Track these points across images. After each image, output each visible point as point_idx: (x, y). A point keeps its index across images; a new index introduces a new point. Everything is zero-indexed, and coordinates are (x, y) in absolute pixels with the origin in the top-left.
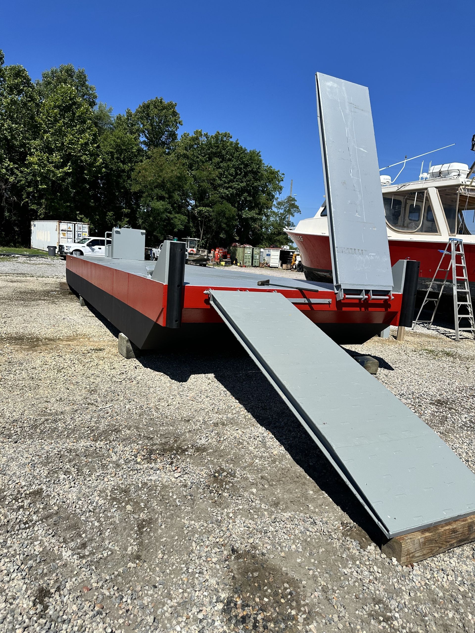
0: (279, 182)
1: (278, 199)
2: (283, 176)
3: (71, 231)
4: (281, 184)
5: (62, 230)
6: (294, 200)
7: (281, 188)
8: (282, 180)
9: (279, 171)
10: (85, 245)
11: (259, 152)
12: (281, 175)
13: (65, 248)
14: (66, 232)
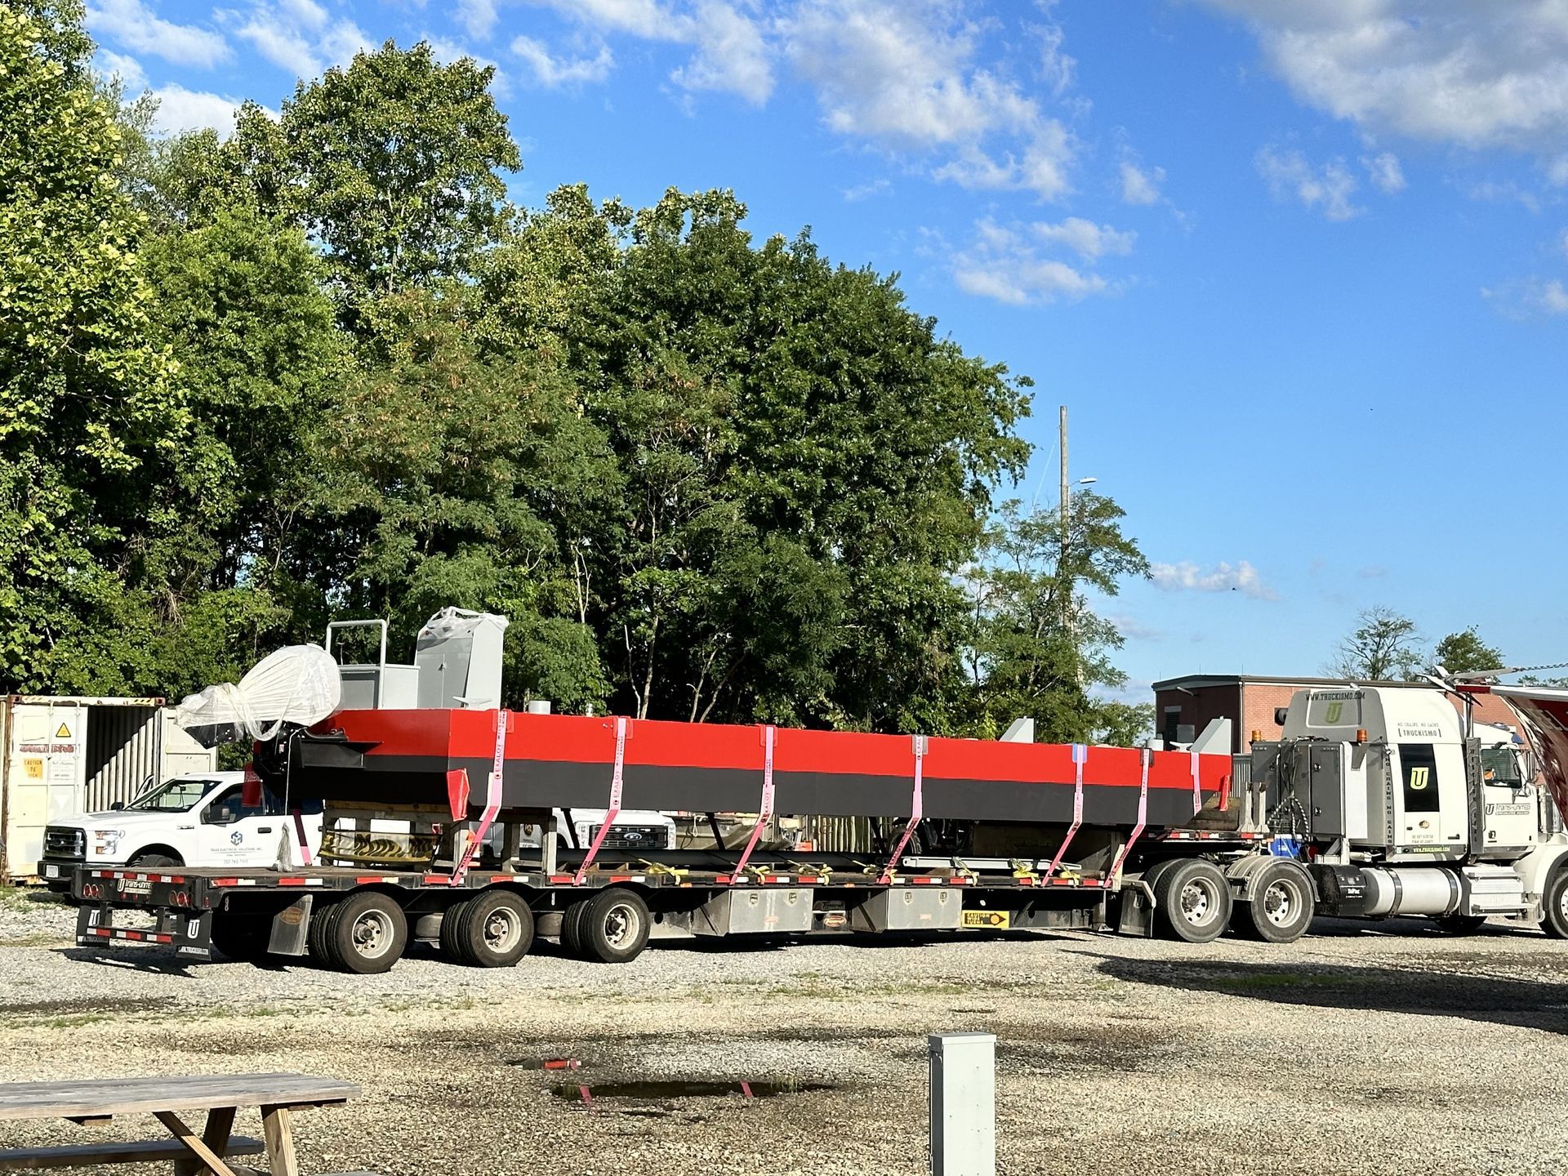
0: (1008, 420)
1: (1020, 508)
2: (1025, 391)
3: (70, 749)
4: (1020, 430)
5: (25, 748)
6: (1108, 508)
7: (1020, 453)
8: (1026, 412)
9: (1002, 369)
10: (194, 816)
11: (892, 280)
12: (1013, 386)
13: (92, 842)
14: (43, 756)
